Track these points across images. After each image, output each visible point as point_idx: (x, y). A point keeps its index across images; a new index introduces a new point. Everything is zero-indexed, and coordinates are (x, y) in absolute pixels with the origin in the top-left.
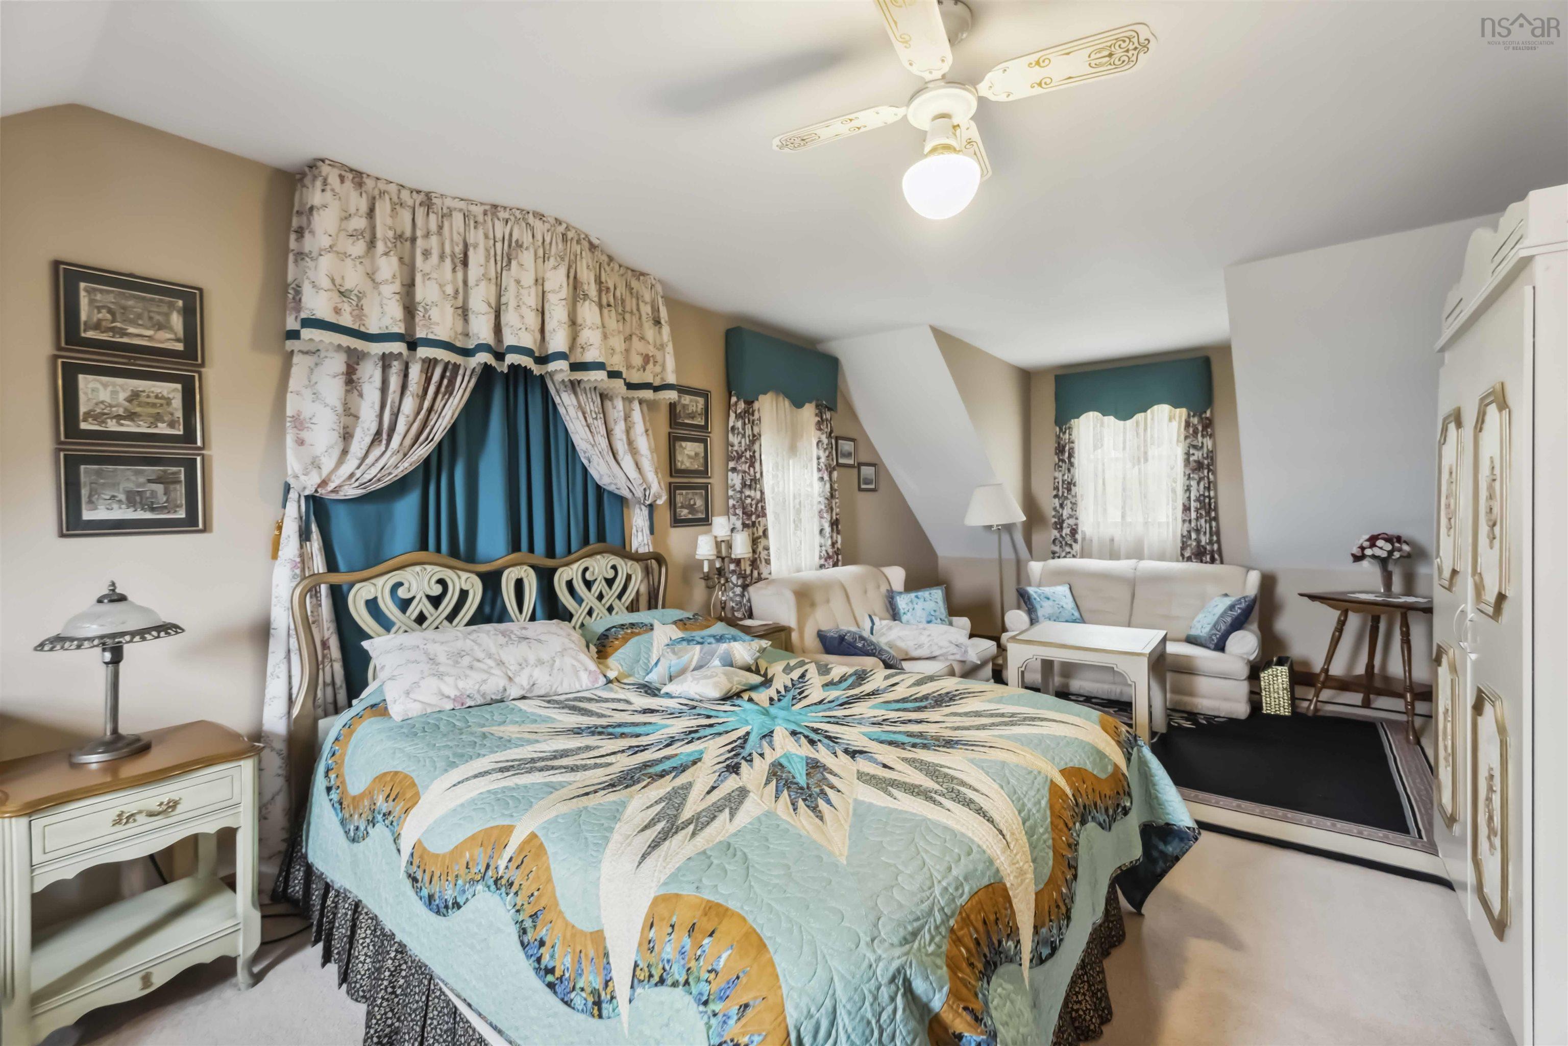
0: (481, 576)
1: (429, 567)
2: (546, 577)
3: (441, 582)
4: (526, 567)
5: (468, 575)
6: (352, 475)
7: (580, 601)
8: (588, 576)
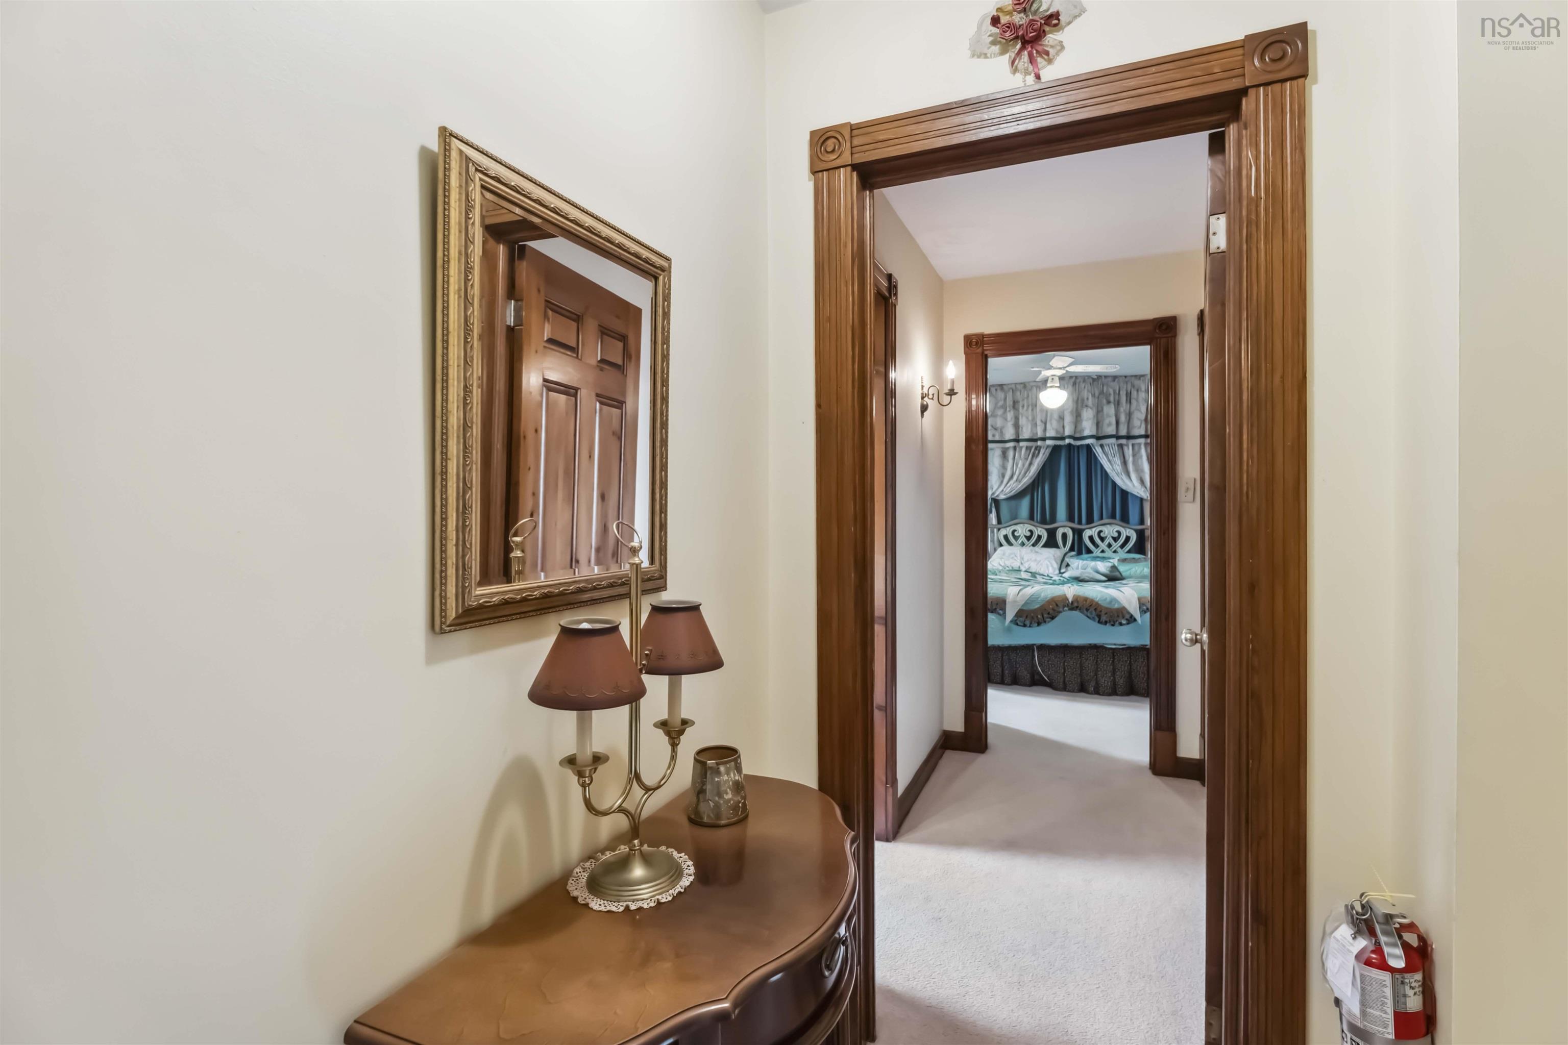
0: (1047, 530)
1: (1026, 525)
2: (1078, 533)
3: (1031, 531)
4: (1068, 528)
5: (1042, 529)
6: (1003, 491)
7: (1097, 546)
8: (1102, 535)
